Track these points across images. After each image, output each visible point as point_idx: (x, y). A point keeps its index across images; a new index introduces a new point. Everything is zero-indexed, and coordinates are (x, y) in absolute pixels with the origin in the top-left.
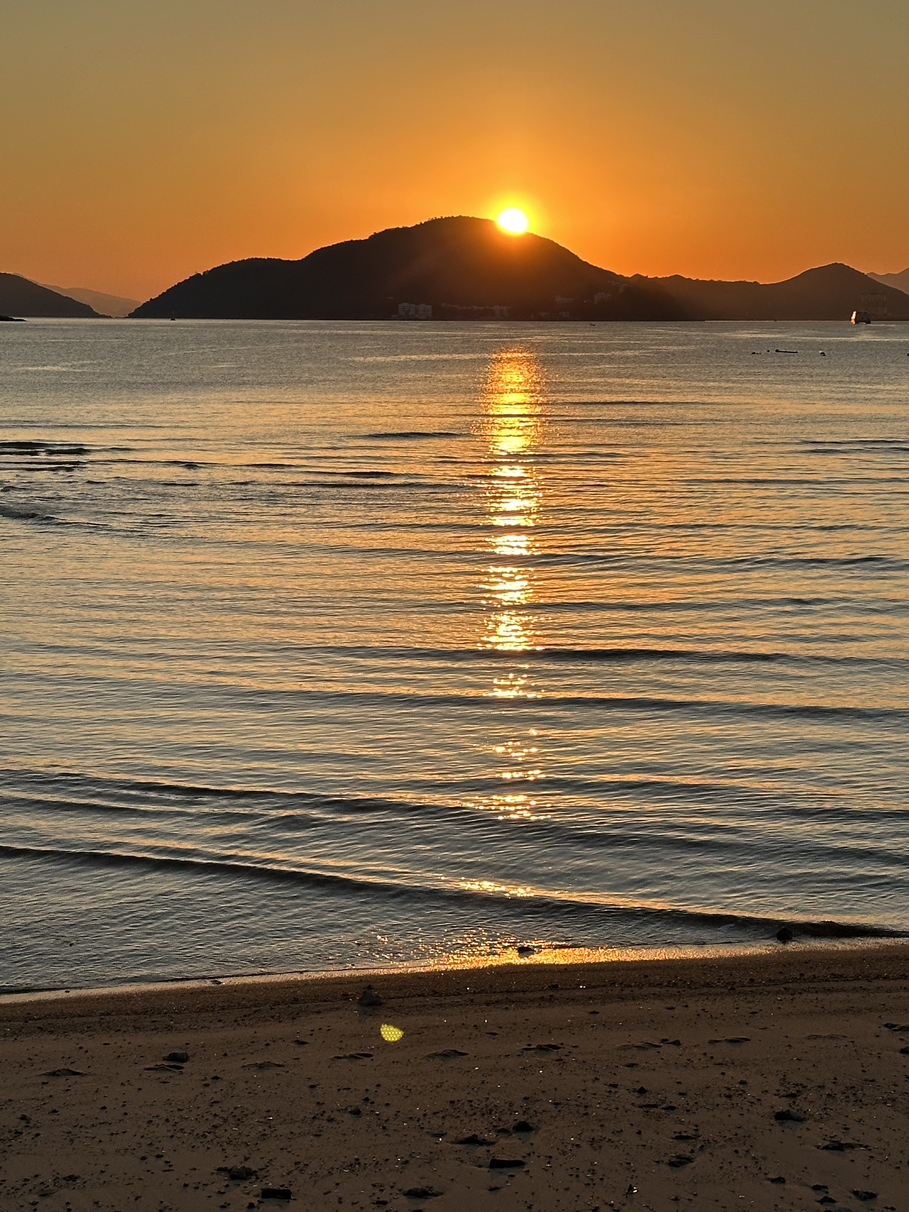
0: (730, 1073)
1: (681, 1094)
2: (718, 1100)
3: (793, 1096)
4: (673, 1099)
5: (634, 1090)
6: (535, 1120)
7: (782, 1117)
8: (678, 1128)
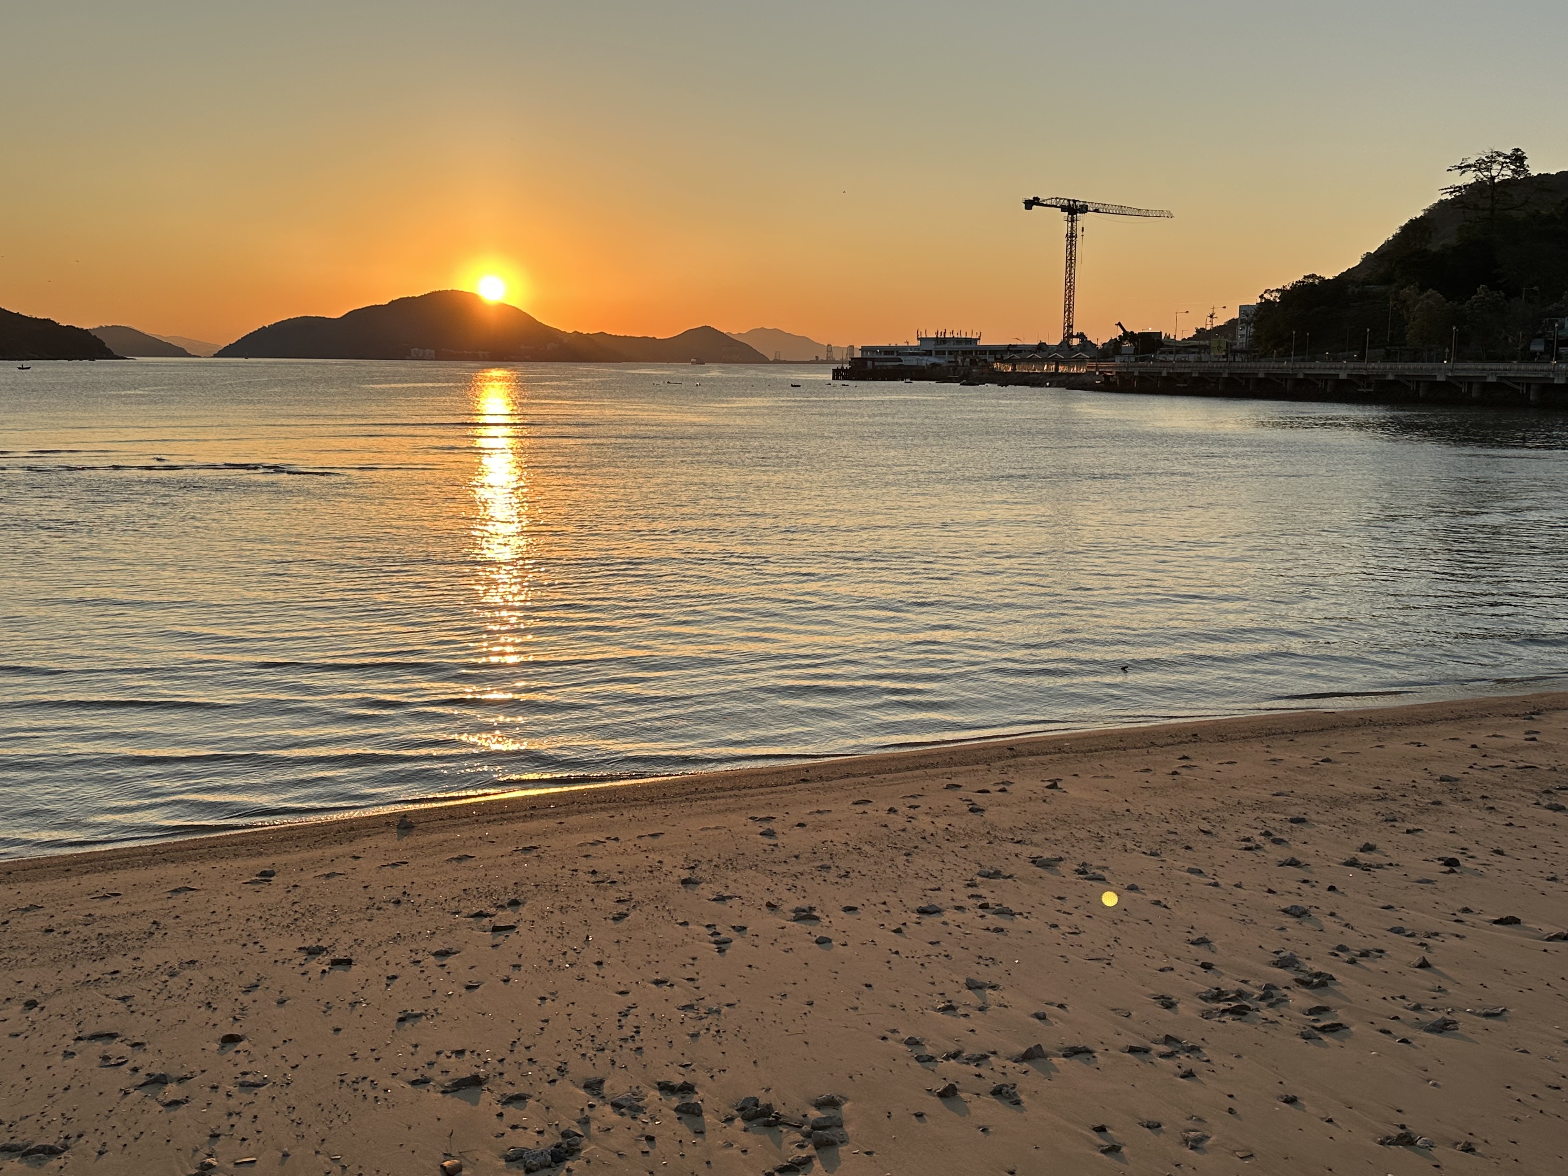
0: (651, 856)
1: (620, 873)
2: (644, 875)
3: (693, 868)
4: (615, 876)
5: (589, 872)
6: (522, 897)
7: (685, 882)
8: (618, 895)
